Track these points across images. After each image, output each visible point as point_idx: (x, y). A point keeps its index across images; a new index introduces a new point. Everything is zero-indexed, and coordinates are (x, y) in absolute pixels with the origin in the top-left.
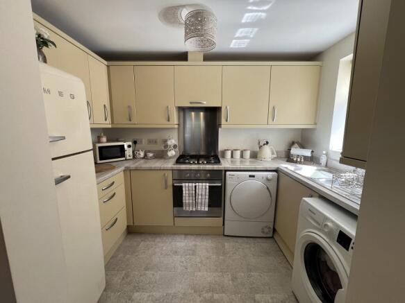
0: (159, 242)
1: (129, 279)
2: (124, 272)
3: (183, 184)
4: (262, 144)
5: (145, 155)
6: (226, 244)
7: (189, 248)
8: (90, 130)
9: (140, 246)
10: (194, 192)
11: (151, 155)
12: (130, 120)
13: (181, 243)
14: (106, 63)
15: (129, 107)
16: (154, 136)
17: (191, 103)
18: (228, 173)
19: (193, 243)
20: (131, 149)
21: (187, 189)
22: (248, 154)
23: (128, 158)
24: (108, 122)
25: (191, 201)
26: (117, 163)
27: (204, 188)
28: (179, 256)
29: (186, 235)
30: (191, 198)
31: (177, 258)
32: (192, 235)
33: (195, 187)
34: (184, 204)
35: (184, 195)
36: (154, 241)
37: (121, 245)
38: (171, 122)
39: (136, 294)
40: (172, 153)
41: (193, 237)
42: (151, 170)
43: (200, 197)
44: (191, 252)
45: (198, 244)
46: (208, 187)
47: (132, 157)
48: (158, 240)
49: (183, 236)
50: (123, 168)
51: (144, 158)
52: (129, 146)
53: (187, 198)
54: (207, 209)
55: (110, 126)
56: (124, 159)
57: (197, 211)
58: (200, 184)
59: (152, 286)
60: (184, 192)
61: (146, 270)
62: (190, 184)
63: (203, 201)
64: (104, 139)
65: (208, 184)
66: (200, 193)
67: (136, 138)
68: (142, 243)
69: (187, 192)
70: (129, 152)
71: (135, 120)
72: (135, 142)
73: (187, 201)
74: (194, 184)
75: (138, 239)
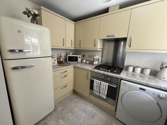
0: (81, 102)
1: (63, 112)
2: (63, 108)
3: (95, 80)
4: (164, 66)
5: (86, 62)
6: (114, 123)
7: (92, 113)
8: (51, 49)
9: (74, 100)
10: (99, 86)
11: (88, 62)
12: (80, 46)
13: (90, 108)
14: (74, 23)
15: (80, 40)
16: (91, 54)
17: (107, 36)
18: (122, 81)
19: (96, 111)
20: (80, 58)
21: (96, 83)
22: (148, 72)
23: (79, 62)
24: (72, 47)
25: (97, 90)
26: (73, 63)
27: (105, 85)
28: (85, 114)
29: (95, 105)
30: (97, 88)
31: (84, 115)
32: (97, 106)
33: (100, 83)
34: (94, 90)
35: (94, 85)
36: (80, 101)
37: (69, 96)
38: (96, 47)
39: (61, 120)
40: (96, 63)
41: (97, 107)
42: (82, 69)
43: (102, 89)
44: (92, 115)
45: (98, 113)
46: (107, 86)
47: (80, 62)
48: (82, 101)
49: (93, 105)
50: (73, 66)
51: (85, 63)
52: (80, 57)
53: (96, 87)
54: (105, 98)
55: (74, 49)
56: (77, 62)
57: (99, 96)
58: (103, 82)
59: (67, 121)
60: (94, 84)
61: (70, 112)
62: (98, 81)
63: (104, 92)
64: (71, 54)
65: (107, 84)
66: (102, 87)
67: (84, 54)
68: (76, 99)
69: (96, 84)
70: (79, 60)
71: (82, 46)
72: (84, 56)
73: (95, 89)
74: (100, 81)
75: (75, 96)
